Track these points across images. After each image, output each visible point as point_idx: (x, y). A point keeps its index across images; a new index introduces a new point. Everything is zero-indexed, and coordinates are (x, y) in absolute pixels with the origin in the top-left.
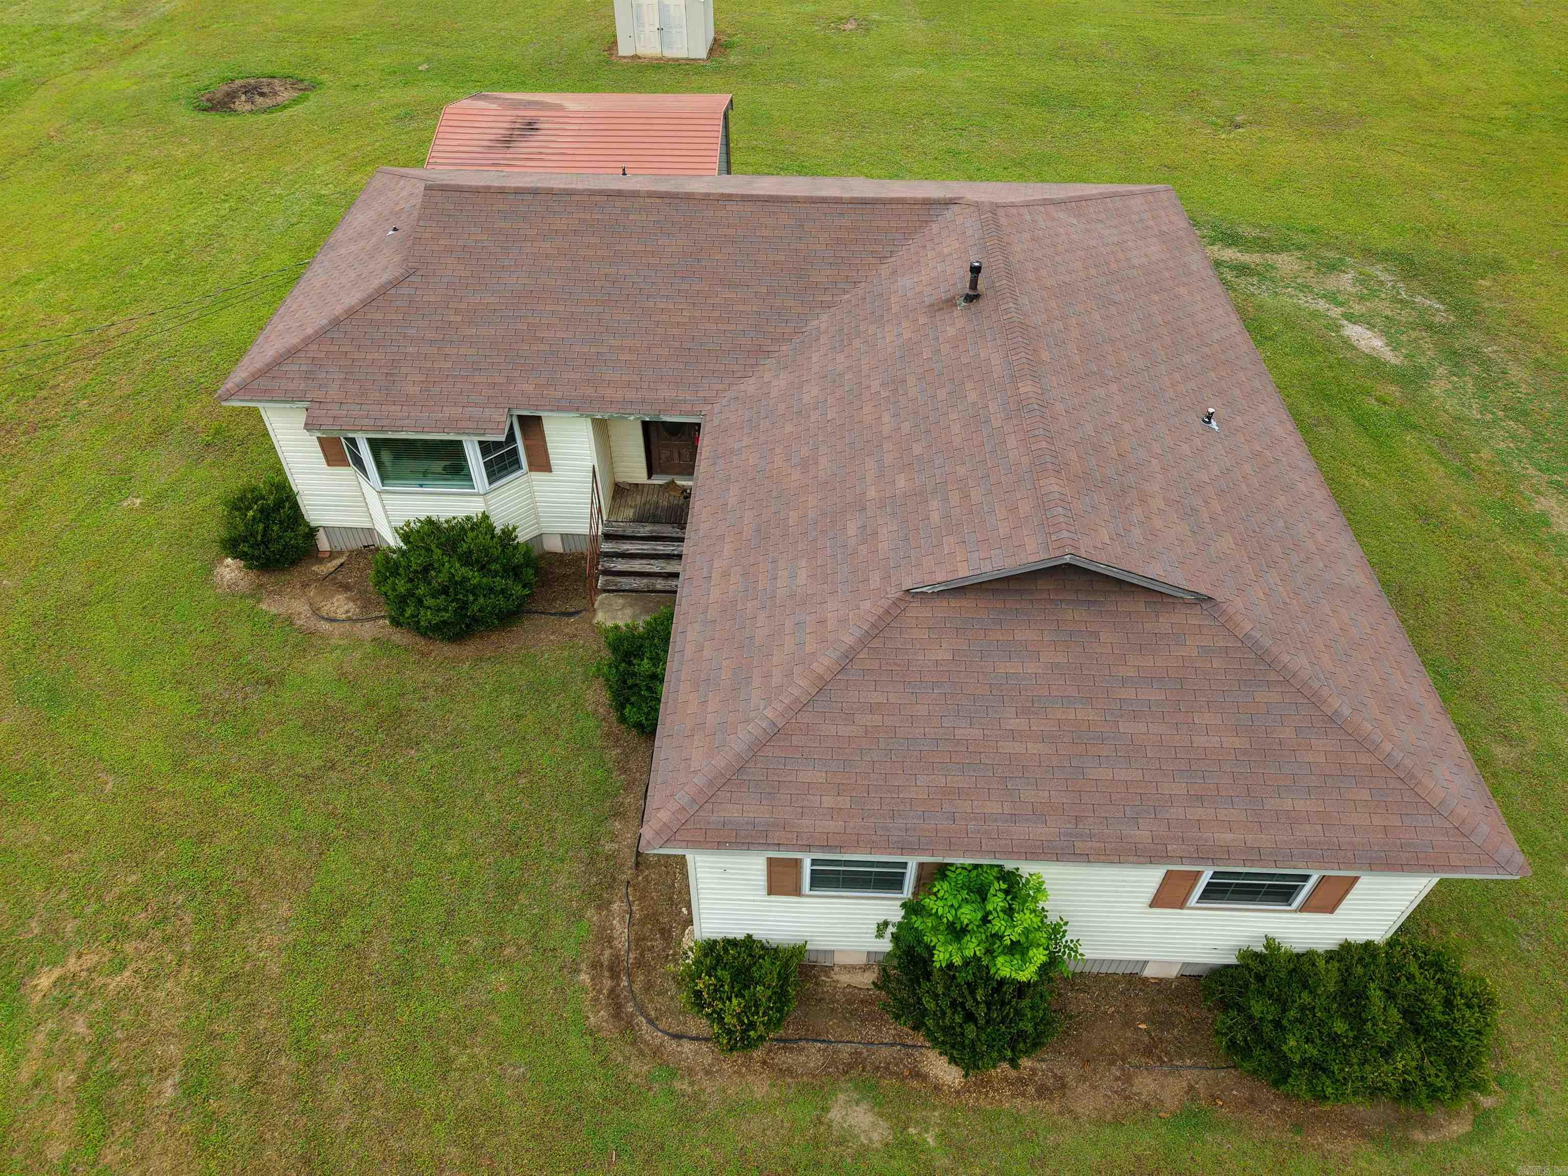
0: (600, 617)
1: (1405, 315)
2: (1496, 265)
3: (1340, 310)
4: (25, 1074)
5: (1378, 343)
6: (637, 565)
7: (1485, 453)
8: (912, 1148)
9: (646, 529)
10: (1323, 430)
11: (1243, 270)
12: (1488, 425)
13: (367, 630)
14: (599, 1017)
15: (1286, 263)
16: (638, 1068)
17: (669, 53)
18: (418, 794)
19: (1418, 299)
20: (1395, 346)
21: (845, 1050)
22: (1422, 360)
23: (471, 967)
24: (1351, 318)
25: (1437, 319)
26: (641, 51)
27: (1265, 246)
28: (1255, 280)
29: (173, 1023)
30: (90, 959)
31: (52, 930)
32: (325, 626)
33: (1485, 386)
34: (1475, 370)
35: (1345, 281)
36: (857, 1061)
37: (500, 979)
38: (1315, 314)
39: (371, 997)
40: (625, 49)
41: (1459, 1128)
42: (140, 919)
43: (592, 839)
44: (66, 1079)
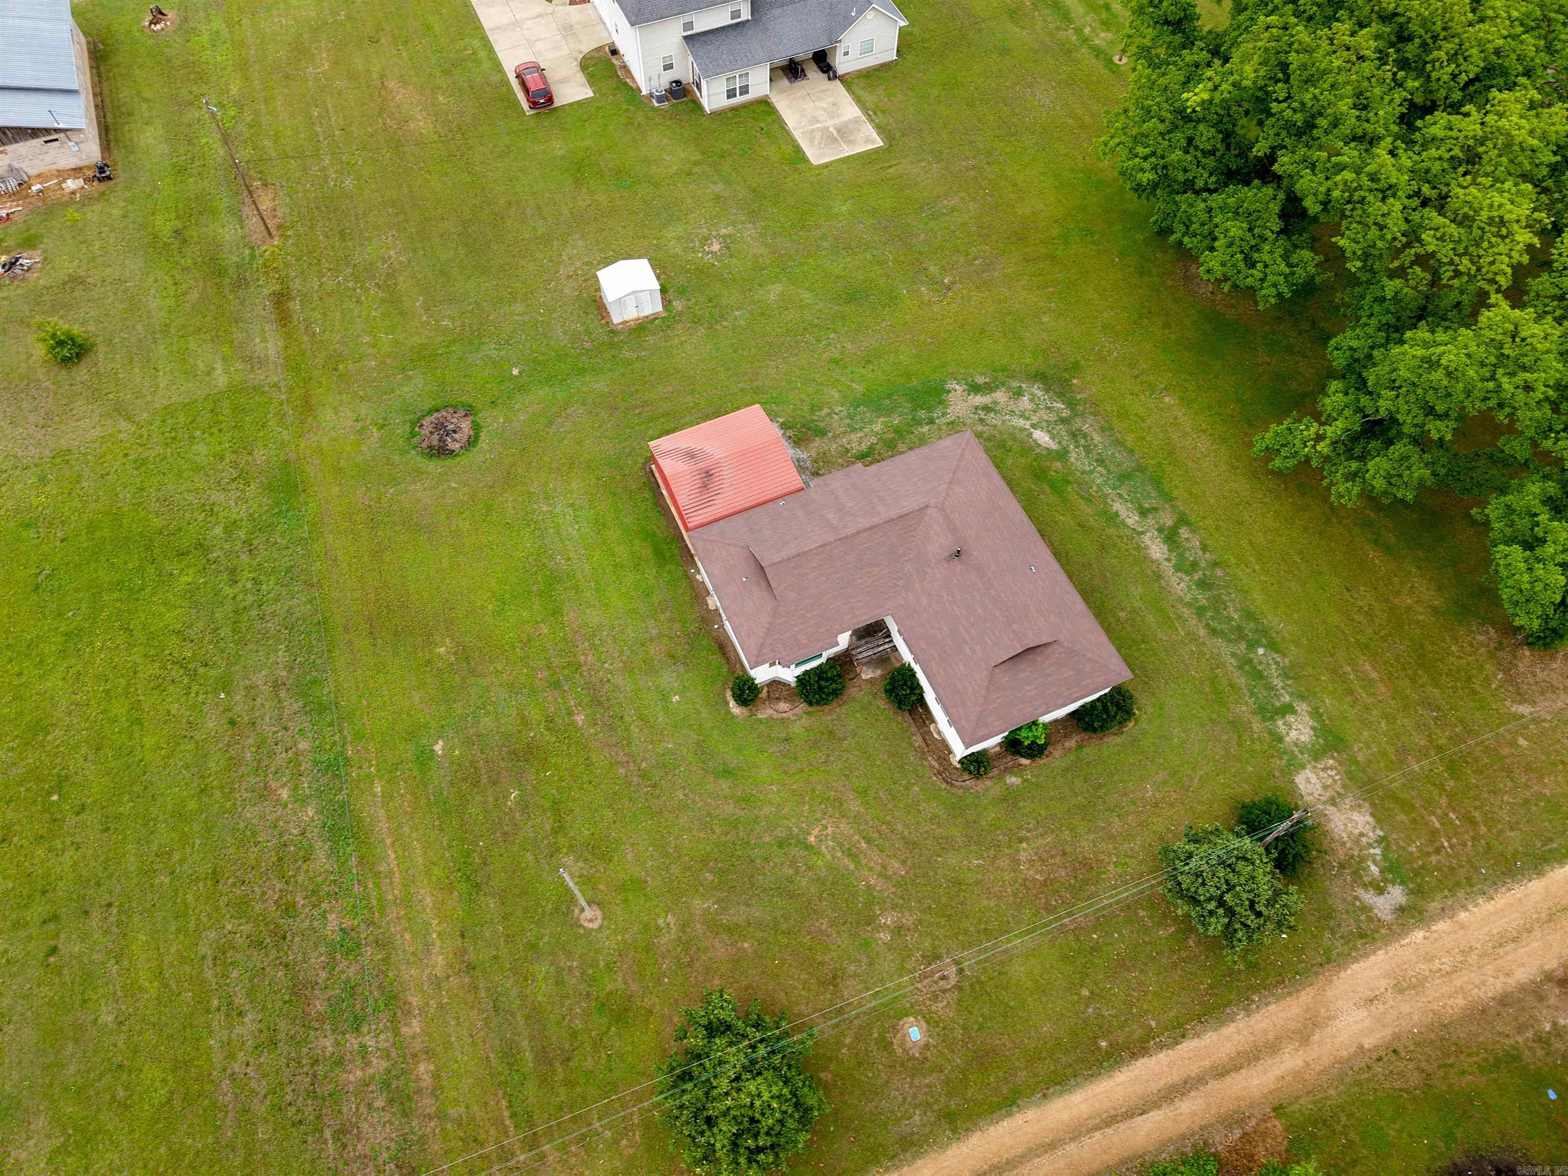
0: (864, 677)
1: (1052, 417)
2: (1076, 366)
3: (1028, 423)
4: (829, 857)
5: (1047, 439)
6: (865, 654)
7: (1095, 488)
8: (1026, 781)
9: (863, 642)
10: (1042, 496)
11: (987, 409)
12: (1091, 472)
13: (798, 710)
14: (944, 786)
15: (1000, 396)
16: (960, 792)
17: (642, 315)
18: (856, 753)
19: (1055, 404)
20: (1053, 438)
21: (1002, 767)
22: (1064, 443)
23: (907, 788)
24: (1033, 426)
25: (1064, 415)
26: (626, 318)
27: (988, 388)
28: (992, 415)
29: (851, 832)
30: (817, 830)
31: (801, 830)
32: (784, 715)
33: (1087, 449)
34: (1082, 442)
35: (1025, 402)
36: (1006, 768)
37: (916, 788)
38: (1022, 430)
39: (890, 806)
40: (616, 319)
41: (1132, 724)
42: (819, 815)
43: (911, 745)
44: (839, 854)
